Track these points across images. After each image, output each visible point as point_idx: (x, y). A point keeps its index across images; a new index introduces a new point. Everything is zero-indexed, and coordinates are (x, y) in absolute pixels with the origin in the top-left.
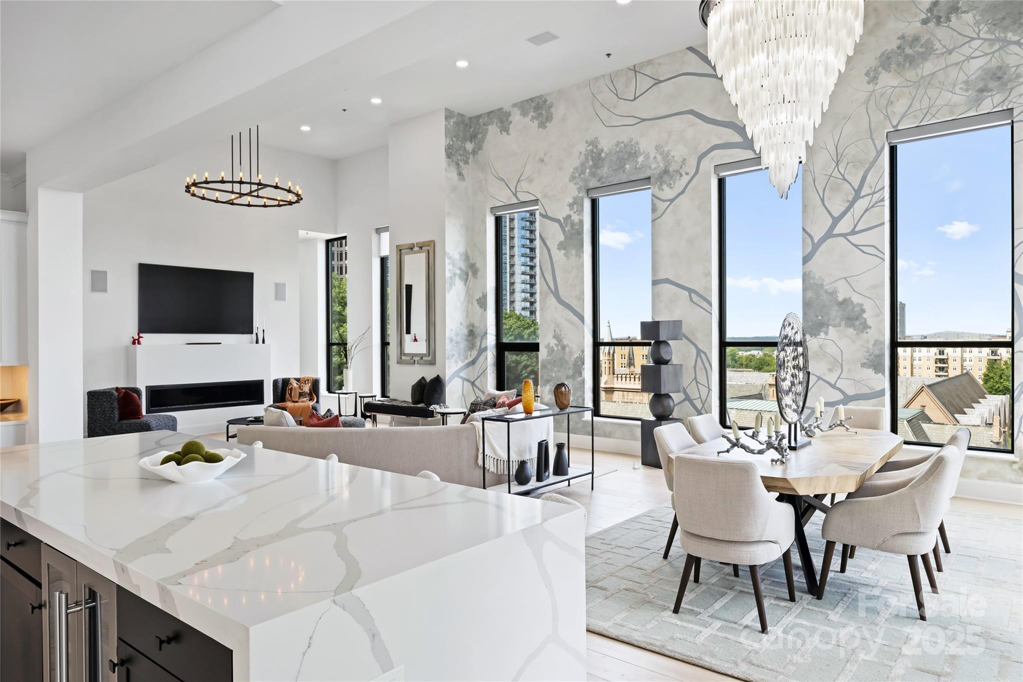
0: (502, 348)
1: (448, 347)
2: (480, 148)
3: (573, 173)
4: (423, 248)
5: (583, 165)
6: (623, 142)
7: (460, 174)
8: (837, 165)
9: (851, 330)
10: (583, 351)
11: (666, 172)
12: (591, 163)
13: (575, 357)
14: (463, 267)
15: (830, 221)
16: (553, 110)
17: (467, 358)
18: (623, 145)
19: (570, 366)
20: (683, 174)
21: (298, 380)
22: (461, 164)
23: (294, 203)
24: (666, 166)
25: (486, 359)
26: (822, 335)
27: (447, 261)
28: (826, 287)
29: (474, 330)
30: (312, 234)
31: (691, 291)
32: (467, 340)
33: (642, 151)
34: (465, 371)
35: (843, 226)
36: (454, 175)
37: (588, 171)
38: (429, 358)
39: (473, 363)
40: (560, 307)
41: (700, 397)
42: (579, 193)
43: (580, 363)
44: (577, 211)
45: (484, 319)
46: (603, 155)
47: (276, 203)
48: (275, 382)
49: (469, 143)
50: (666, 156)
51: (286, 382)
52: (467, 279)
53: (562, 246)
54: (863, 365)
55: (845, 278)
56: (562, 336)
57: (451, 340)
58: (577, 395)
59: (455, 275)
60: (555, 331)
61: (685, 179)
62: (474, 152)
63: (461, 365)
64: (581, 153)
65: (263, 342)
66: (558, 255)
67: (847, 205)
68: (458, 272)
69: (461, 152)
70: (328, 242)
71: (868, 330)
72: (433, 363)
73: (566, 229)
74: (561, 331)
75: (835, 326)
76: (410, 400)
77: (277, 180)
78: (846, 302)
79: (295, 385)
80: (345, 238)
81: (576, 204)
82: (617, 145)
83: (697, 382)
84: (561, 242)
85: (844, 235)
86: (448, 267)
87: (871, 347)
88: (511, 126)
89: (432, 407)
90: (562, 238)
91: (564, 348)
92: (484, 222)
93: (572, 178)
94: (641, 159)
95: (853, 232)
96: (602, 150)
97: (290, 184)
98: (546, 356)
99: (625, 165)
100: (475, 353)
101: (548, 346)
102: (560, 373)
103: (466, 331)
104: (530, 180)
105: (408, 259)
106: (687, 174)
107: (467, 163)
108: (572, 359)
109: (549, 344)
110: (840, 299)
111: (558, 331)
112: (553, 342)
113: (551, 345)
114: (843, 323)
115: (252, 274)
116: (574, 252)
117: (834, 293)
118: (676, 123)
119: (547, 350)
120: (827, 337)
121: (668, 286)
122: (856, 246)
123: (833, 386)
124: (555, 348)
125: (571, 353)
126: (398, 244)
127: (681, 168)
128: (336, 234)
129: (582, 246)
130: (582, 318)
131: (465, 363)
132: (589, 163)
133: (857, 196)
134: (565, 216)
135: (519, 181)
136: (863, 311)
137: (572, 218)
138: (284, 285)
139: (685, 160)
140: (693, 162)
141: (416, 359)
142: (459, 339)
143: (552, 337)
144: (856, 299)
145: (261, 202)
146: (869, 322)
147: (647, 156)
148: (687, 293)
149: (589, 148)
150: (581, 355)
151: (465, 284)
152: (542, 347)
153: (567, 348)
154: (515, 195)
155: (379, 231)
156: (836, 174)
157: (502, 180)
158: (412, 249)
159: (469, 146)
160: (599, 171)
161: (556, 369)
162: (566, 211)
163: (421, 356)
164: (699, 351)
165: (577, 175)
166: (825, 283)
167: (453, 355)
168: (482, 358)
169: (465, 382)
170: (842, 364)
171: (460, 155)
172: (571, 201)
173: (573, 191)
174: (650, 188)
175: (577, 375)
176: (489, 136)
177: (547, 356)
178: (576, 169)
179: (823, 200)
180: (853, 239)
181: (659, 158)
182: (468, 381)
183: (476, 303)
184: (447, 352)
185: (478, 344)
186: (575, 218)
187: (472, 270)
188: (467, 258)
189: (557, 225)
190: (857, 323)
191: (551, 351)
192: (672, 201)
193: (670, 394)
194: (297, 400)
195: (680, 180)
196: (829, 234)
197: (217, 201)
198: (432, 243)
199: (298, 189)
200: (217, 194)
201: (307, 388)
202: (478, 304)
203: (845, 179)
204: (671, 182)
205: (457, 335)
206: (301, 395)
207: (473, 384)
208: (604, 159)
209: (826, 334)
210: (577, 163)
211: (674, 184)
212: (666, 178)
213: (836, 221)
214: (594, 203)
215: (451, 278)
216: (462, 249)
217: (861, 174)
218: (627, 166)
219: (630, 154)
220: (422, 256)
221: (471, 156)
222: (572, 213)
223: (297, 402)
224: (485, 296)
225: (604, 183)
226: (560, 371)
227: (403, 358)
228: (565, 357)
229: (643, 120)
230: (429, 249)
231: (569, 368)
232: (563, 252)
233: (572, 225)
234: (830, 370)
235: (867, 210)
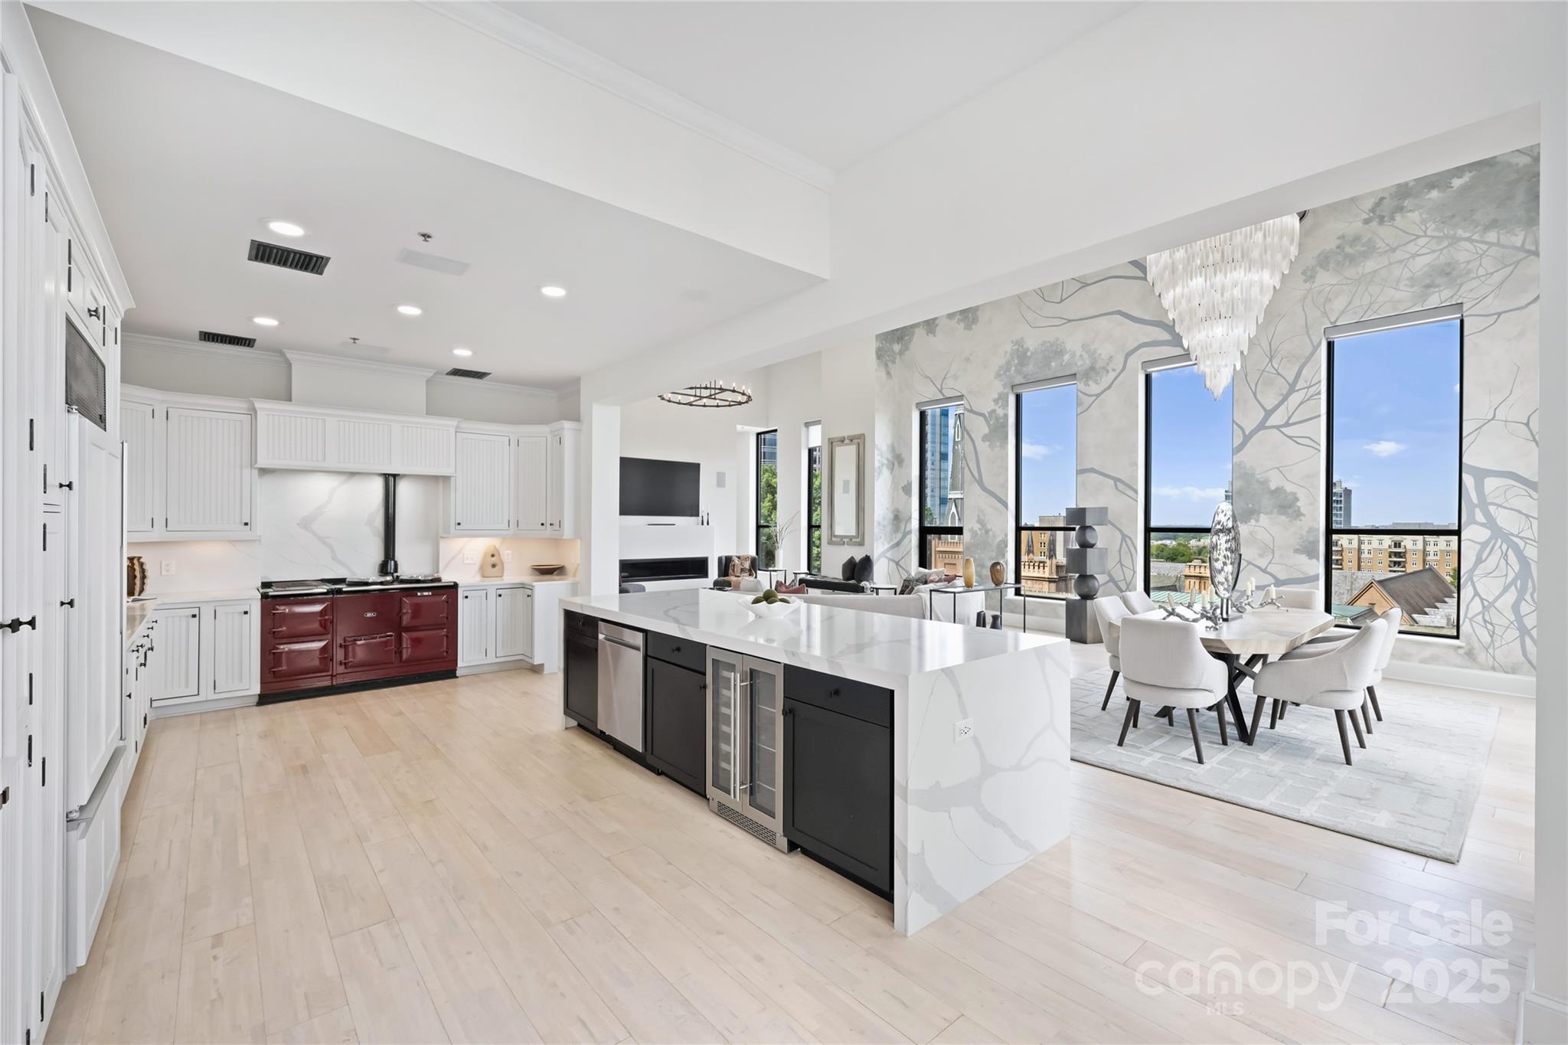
0: (924, 532)
1: (876, 530)
2: (907, 349)
3: (999, 371)
4: (854, 441)
5: (1008, 363)
6: (1048, 342)
7: (888, 373)
8: (1271, 360)
9: (1283, 518)
10: (1006, 535)
11: (1092, 368)
12: (1016, 361)
13: (998, 540)
14: (890, 458)
15: (1263, 414)
16: (979, 313)
17: (892, 541)
18: (1048, 344)
19: (994, 548)
20: (1110, 370)
21: (739, 557)
22: (889, 364)
23: (744, 403)
24: (1092, 364)
25: (911, 541)
26: (1253, 522)
27: (876, 452)
28: (1258, 477)
29: (899, 514)
30: (747, 428)
31: (1116, 480)
32: (893, 524)
33: (1068, 349)
34: (891, 551)
35: (1275, 419)
36: (883, 374)
37: (1013, 368)
38: (858, 540)
39: (898, 544)
40: (984, 494)
41: (1125, 579)
42: (1004, 389)
43: (1003, 546)
44: (1001, 405)
45: (909, 504)
46: (1029, 353)
47: (728, 403)
48: (720, 559)
49: (896, 344)
50: (1092, 354)
51: (729, 559)
52: (893, 468)
53: (985, 438)
54: (1297, 551)
55: (1278, 468)
56: (986, 521)
57: (879, 523)
59: (883, 465)
60: (978, 516)
61: (1112, 375)
62: (901, 353)
63: (887, 546)
64: (1006, 352)
65: (708, 524)
66: (983, 447)
67: (1281, 398)
68: (886, 462)
69: (889, 353)
70: (758, 434)
71: (1302, 518)
72: (861, 544)
73: (991, 422)
74: (984, 516)
75: (1266, 513)
76: (841, 577)
77: (734, 385)
78: (1279, 491)
79: (737, 562)
80: (776, 431)
81: (1002, 399)
82: (1042, 345)
83: (1122, 565)
84: (986, 434)
85: (1278, 427)
86: (877, 458)
87: (1305, 534)
88: (937, 329)
89: (863, 584)
90: (986, 430)
91: (987, 532)
92: (910, 417)
93: (998, 376)
94: (1066, 357)
95: (1287, 424)
96: (1028, 350)
97: (744, 388)
99: (1051, 362)
100: (899, 536)
101: (972, 530)
102: (983, 555)
103: (891, 516)
104: (955, 377)
105: (840, 451)
106: (1114, 370)
107: (894, 362)
108: (996, 542)
109: (972, 528)
110: (1273, 487)
111: (981, 516)
112: (977, 527)
113: (975, 529)
114: (1275, 511)
115: (699, 465)
116: (998, 444)
117: (1266, 482)
118: (1103, 322)
119: (971, 533)
120: (1258, 524)
121: (1093, 475)
122: (1290, 437)
123: (1264, 571)
124: (979, 532)
125: (994, 536)
126: (830, 437)
127: (1108, 364)
128: (767, 427)
129: (1007, 438)
130: (1006, 505)
131: (890, 545)
132: (1014, 361)
133: (1292, 389)
134: (989, 410)
135: (944, 379)
136: (1297, 499)
137: (997, 412)
138: (725, 474)
139: (1111, 357)
140: (1119, 359)
141: (846, 540)
142: (886, 523)
143: (976, 521)
144: (1289, 488)
145: (715, 403)
146: (1303, 510)
147: (1073, 355)
148: (1112, 482)
149: (1015, 348)
150: (1003, 538)
151: (891, 473)
152: (965, 531)
153: (991, 532)
154: (941, 392)
155: (807, 425)
156: (1269, 368)
157: (928, 377)
158: (843, 441)
159: (897, 347)
160: (1025, 369)
161: (979, 551)
162: (991, 406)
163: (851, 538)
164: (1124, 537)
165: (1002, 372)
166: (1257, 472)
167: (881, 537)
168: (906, 541)
169: (891, 562)
170: (1273, 550)
171: (888, 356)
172: (996, 396)
173: (998, 387)
174: (1075, 384)
176: (915, 338)
177: (971, 539)
178: (1001, 367)
179: (1255, 394)
180: (1287, 430)
181: (1086, 356)
182: (893, 561)
183: (901, 491)
184: (875, 534)
185: (903, 527)
186: (1000, 412)
187: (898, 460)
188: (893, 449)
189: (982, 418)
190: (1290, 511)
191: (974, 534)
192: (1098, 395)
193: (1096, 576)
194: (739, 575)
195: (1106, 376)
196: (1262, 426)
197: (679, 403)
198: (862, 437)
199: (749, 392)
200: (680, 397)
201: (747, 565)
202: (903, 490)
203: (1279, 374)
204: (1098, 378)
205: (884, 519)
206: (742, 570)
207: (897, 564)
208: (1029, 358)
209: (1257, 521)
210: (1002, 362)
211: (1100, 380)
212: (1092, 374)
213: (1269, 413)
214: (1018, 398)
215: (879, 467)
216: (889, 441)
217: (1296, 368)
218: (1053, 364)
219: (1056, 353)
220: (853, 449)
221: (898, 357)
222: (997, 408)
223: (739, 577)
224: (910, 485)
225: (1028, 379)
226: (983, 553)
227: (833, 539)
228: (988, 540)
229: (1070, 321)
230: (859, 442)
231: (993, 550)
232: (988, 443)
233: (997, 419)
234: (1261, 556)
235: (1302, 403)
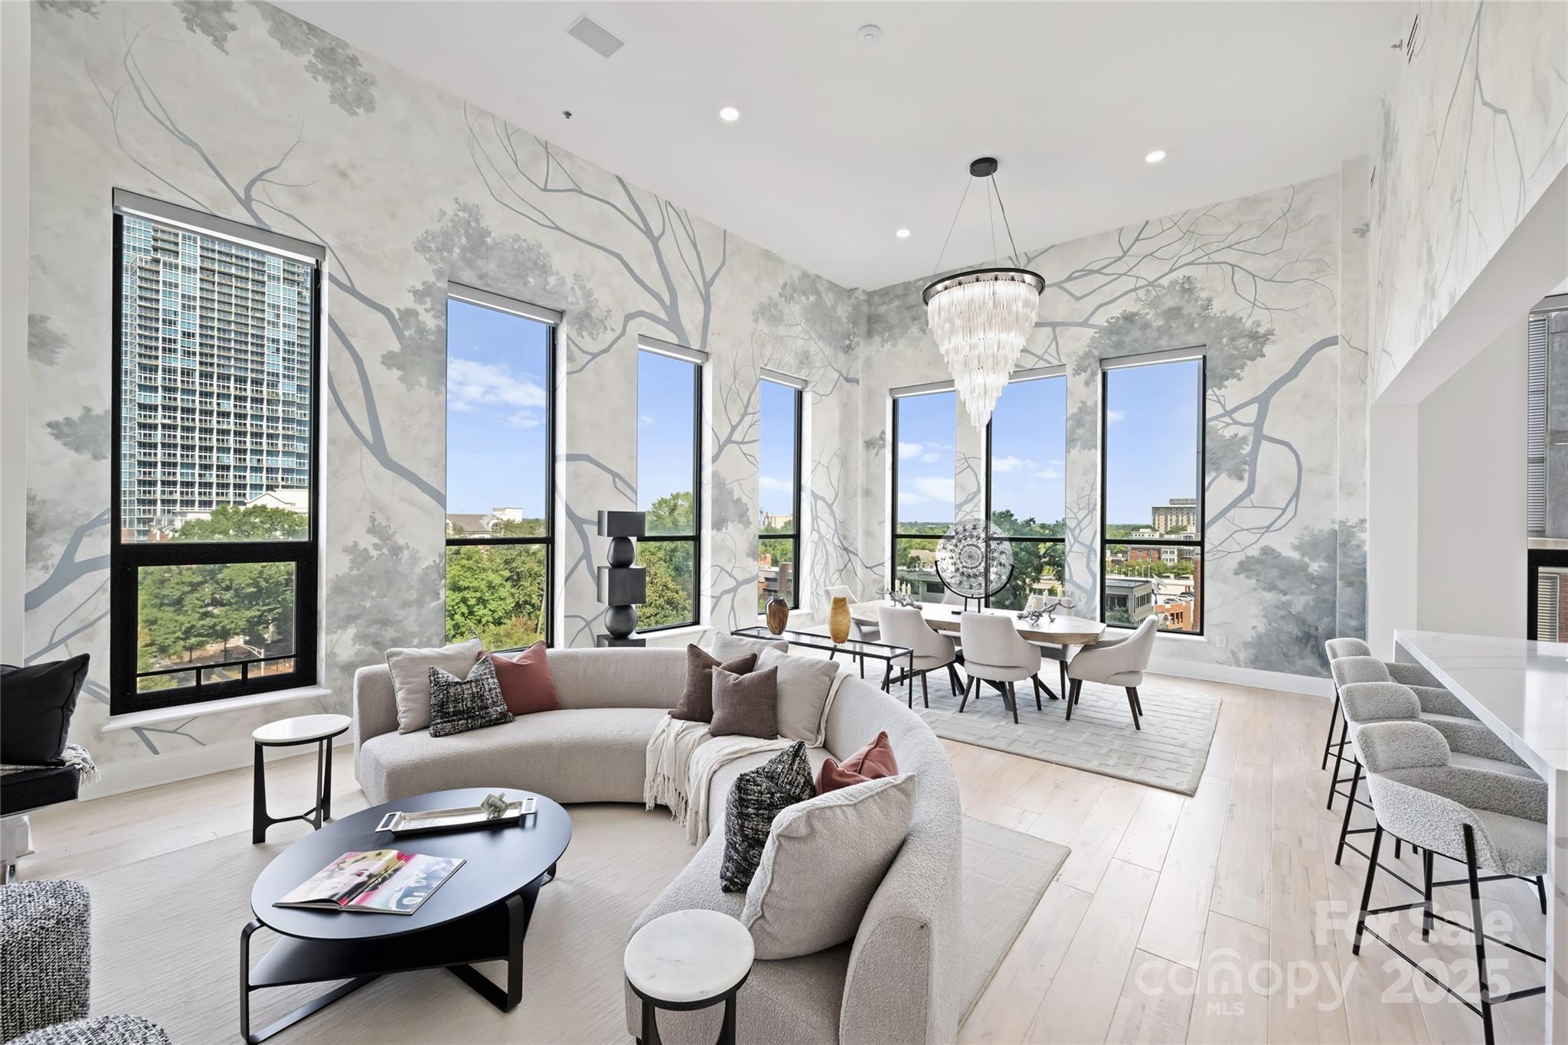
3: (426, 239)
5: (446, 235)
6: (523, 240)
8: (734, 380)
9: (741, 525)
11: (586, 315)
12: (464, 241)
13: (425, 566)
15: (729, 428)
16: (374, 91)
18: (523, 245)
19: (412, 583)
20: (609, 328)
24: (587, 308)
26: (724, 530)
28: (727, 487)
31: (615, 475)
33: (556, 270)
35: (737, 437)
37: (457, 250)
40: (389, 475)
42: (437, 280)
43: (436, 577)
44: (432, 309)
45: (91, 481)
46: (489, 240)
50: (588, 294)
53: (389, 359)
54: (748, 555)
55: (738, 481)
56: (392, 530)
58: (428, 634)
60: (373, 519)
61: (608, 335)
64: (443, 213)
66: (386, 379)
67: (740, 417)
71: (751, 526)
73: (407, 333)
74: (388, 519)
75: (732, 522)
78: (738, 501)
81: (431, 298)
82: (514, 240)
84: (392, 352)
85: (738, 443)
87: (752, 540)
90: (394, 346)
91: (396, 551)
93: (423, 248)
94: (550, 280)
95: (743, 442)
96: (489, 234)
98: (347, 570)
99: (529, 276)
101: (352, 549)
102: (385, 599)
106: (613, 330)
108: (418, 570)
109: (356, 545)
110: (735, 498)
111: (381, 519)
112: (367, 541)
113: (361, 547)
114: (737, 519)
116: (423, 380)
117: (731, 492)
118: (601, 259)
119: (351, 557)
120: (727, 532)
121: (588, 465)
122: (745, 454)
123: (730, 575)
124: (374, 553)
125: (414, 559)
127: (606, 319)
130: (441, 496)
132: (460, 238)
133: (745, 414)
134: (402, 308)
135: (258, 179)
136: (748, 510)
137: (424, 319)
139: (609, 311)
143: (365, 531)
144: (744, 500)
146: (751, 520)
147: (562, 282)
148: (610, 477)
149: (461, 214)
150: (437, 562)
152: (327, 551)
153: (406, 552)
154: (245, 203)
156: (733, 387)
157: (190, 143)
161: (374, 593)
162: (408, 302)
165: (433, 246)
166: (727, 482)
168: (75, 590)
170: (736, 555)
172: (422, 287)
175: (428, 598)
177: (351, 569)
179: (725, 408)
180: (744, 447)
181: (579, 292)
183: (43, 432)
185: (58, 550)
186: (432, 321)
189: (380, 317)
190: (744, 519)
191: (357, 558)
192: (595, 356)
196: (729, 440)
202: (57, 436)
203: (738, 394)
208: (489, 248)
209: (727, 528)
210: (434, 227)
211: (598, 335)
212: (586, 322)
213: (734, 428)
217: (748, 395)
218: (531, 280)
219: (536, 264)
222: (420, 308)
224: (90, 420)
225: (488, 285)
226: (385, 596)
228: (400, 568)
229: (558, 228)
231: (411, 588)
232: (396, 373)
234: (729, 561)
235: (751, 426)
